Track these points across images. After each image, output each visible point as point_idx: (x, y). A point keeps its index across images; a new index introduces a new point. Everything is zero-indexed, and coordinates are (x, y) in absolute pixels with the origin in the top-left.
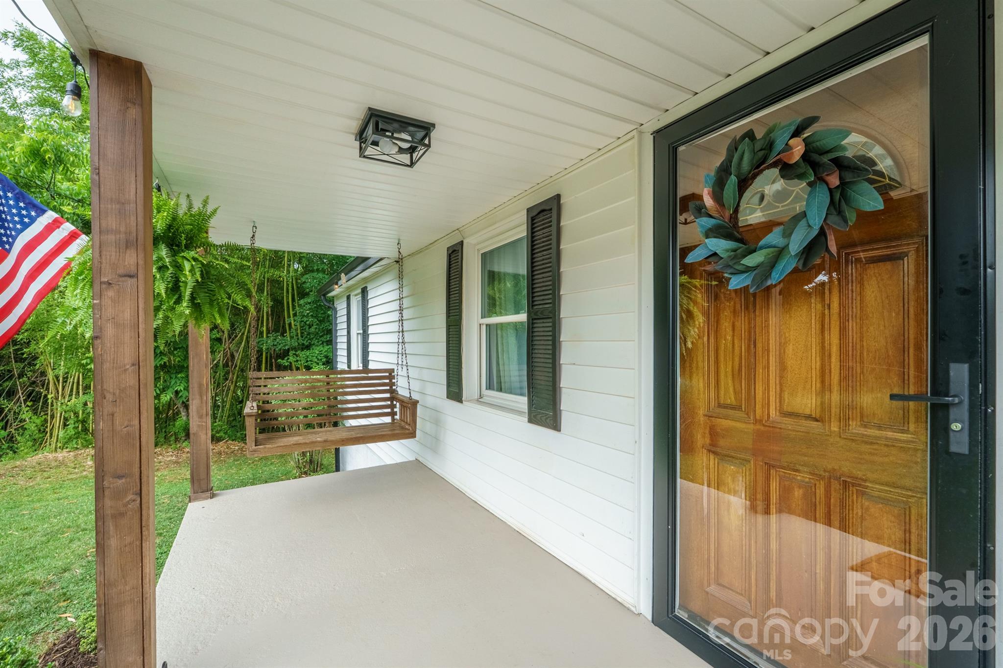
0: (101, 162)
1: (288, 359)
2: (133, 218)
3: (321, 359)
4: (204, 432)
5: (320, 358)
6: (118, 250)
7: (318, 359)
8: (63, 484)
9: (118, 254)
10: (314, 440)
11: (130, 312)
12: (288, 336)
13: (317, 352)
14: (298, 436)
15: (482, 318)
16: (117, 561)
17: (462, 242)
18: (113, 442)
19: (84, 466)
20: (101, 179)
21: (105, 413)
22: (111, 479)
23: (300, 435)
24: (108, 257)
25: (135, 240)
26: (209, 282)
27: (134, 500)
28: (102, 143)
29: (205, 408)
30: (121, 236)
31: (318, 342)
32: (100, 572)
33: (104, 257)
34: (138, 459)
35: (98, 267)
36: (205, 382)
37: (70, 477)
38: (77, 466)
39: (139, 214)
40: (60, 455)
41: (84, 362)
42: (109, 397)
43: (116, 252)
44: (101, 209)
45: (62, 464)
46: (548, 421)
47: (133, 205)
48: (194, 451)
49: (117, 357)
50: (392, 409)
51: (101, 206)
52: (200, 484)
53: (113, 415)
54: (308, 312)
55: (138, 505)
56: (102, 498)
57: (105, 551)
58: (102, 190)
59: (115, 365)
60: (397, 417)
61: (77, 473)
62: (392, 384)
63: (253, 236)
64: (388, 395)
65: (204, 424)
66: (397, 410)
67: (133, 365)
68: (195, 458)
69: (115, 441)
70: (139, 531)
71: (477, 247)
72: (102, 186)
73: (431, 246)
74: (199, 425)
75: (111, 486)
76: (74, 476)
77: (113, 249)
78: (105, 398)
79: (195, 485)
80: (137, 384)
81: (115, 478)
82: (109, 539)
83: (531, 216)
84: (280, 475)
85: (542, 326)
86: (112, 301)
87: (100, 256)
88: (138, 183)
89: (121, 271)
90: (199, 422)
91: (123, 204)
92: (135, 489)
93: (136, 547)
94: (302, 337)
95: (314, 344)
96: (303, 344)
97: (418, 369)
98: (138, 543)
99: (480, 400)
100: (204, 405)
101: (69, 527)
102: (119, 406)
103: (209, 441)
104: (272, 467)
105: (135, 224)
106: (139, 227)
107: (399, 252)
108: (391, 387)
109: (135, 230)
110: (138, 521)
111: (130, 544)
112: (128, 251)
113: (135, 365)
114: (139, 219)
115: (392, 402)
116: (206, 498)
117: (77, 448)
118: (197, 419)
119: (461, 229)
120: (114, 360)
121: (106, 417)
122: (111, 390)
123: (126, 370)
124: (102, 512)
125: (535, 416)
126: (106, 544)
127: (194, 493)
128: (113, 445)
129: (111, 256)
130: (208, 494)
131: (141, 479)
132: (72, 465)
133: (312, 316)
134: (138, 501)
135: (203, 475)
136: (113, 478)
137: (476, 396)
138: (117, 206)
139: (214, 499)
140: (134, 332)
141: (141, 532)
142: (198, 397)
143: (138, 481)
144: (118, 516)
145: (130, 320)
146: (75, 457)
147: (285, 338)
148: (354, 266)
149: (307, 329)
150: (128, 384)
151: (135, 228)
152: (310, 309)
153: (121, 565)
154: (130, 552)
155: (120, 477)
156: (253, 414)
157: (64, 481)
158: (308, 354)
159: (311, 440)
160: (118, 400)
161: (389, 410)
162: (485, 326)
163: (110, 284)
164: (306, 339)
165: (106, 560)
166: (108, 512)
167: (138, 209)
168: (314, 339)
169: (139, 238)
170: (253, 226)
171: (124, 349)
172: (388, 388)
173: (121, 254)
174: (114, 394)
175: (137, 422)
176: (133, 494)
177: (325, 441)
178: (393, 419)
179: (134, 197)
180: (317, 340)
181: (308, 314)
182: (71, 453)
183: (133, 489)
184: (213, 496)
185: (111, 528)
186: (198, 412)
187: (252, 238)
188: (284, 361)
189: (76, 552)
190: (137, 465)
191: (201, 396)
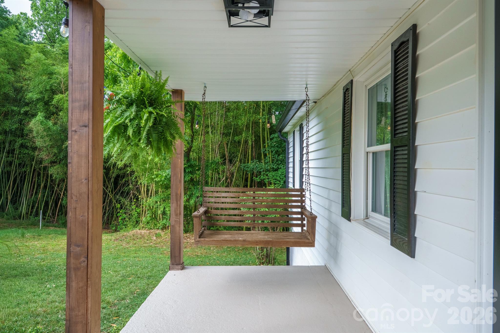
0: (73, 61)
1: (261, 177)
2: (87, 91)
3: (283, 179)
4: (178, 225)
5: (282, 177)
6: (80, 111)
7: (281, 178)
8: (140, 249)
9: (80, 113)
10: (237, 239)
11: (85, 147)
12: (263, 162)
13: (280, 173)
14: (229, 234)
15: (368, 147)
16: (75, 296)
17: (352, 80)
18: (75, 225)
19: (152, 240)
20: (73, 70)
21: (72, 207)
22: (74, 247)
23: (231, 234)
24: (75, 116)
25: (88, 104)
26: (159, 126)
27: (84, 261)
28: (74, 50)
29: (179, 210)
30: (82, 103)
31: (283, 167)
32: (68, 300)
33: (73, 116)
34: (87, 236)
35: (71, 122)
36: (179, 192)
37: (144, 245)
38: (149, 239)
39: (90, 88)
40: (143, 231)
41: (153, 177)
42: (74, 198)
43: (79, 113)
44: (73, 88)
45: (143, 237)
46: (404, 245)
47: (87, 84)
48: (173, 237)
49: (78, 175)
50: (302, 222)
51: (73, 86)
52: (175, 259)
53: (76, 209)
54: (275, 144)
55: (86, 265)
56: (69, 257)
57: (70, 289)
58: (73, 76)
59: (77, 179)
60: (305, 228)
61: (148, 243)
62: (302, 201)
63: (204, 93)
64: (299, 210)
65: (178, 220)
66: (305, 222)
67: (86, 179)
68: (173, 242)
69: (76, 224)
70: (86, 280)
71: (366, 83)
72: (73, 74)
73: (335, 87)
74: (176, 220)
75: (74, 251)
76: (146, 245)
77: (78, 111)
78: (72, 199)
79: (173, 259)
80: (87, 191)
81: (76, 246)
82: (72, 282)
83: (394, 49)
84: (250, 262)
85: (402, 153)
86: (77, 141)
87: (72, 115)
88: (90, 70)
89: (81, 124)
90: (176, 218)
91: (83, 83)
92: (85, 255)
93: (85, 290)
94: (273, 163)
95: (281, 168)
96: (273, 168)
97: (328, 190)
98: (85, 288)
99: (366, 220)
100: (179, 207)
101: (133, 274)
102: (79, 204)
103: (182, 231)
104: (248, 256)
105: (88, 95)
106: (90, 97)
107: (307, 94)
108: (302, 204)
109: (88, 99)
110: (86, 275)
111: (82, 287)
112: (85, 111)
113: (87, 180)
114: (90, 92)
115: (302, 216)
116: (178, 269)
117: (151, 228)
118: (175, 216)
119: (351, 70)
120: (77, 176)
121: (72, 210)
122: (75, 194)
123: (82, 182)
124: (69, 265)
125: (395, 240)
126: (71, 285)
127: (172, 265)
128: (75, 227)
129: (77, 115)
130: (180, 267)
131: (88, 249)
132: (147, 238)
133: (277, 146)
134: (86, 262)
135: (177, 254)
136: (75, 246)
137: (362, 216)
138: (80, 86)
139: (183, 271)
140: (87, 159)
141: (87, 281)
142: (175, 202)
143: (86, 250)
144: (77, 269)
145: (85, 153)
146: (149, 233)
147: (262, 164)
148: (289, 109)
149: (276, 157)
150: (83, 191)
151: (88, 98)
152: (276, 142)
153: (77, 299)
154: (81, 292)
155: (78, 246)
156: (198, 216)
157: (141, 247)
158: (274, 174)
159: (234, 239)
160: (78, 201)
161: (299, 222)
162: (371, 154)
163: (76, 131)
164: (276, 164)
165: (70, 294)
166: (72, 266)
167: (90, 86)
168: (281, 165)
169: (90, 103)
170: (204, 87)
171: (81, 170)
172: (300, 204)
173: (81, 113)
174: (76, 196)
175: (87, 214)
176: (84, 258)
177: (244, 241)
178: (302, 230)
179: (88, 78)
180: (283, 166)
181: (275, 145)
182: (148, 231)
183: (84, 254)
184: (183, 268)
185: (73, 276)
186: (175, 211)
187: (203, 94)
188: (257, 178)
189: (131, 290)
190: (86, 240)
191: (177, 201)
